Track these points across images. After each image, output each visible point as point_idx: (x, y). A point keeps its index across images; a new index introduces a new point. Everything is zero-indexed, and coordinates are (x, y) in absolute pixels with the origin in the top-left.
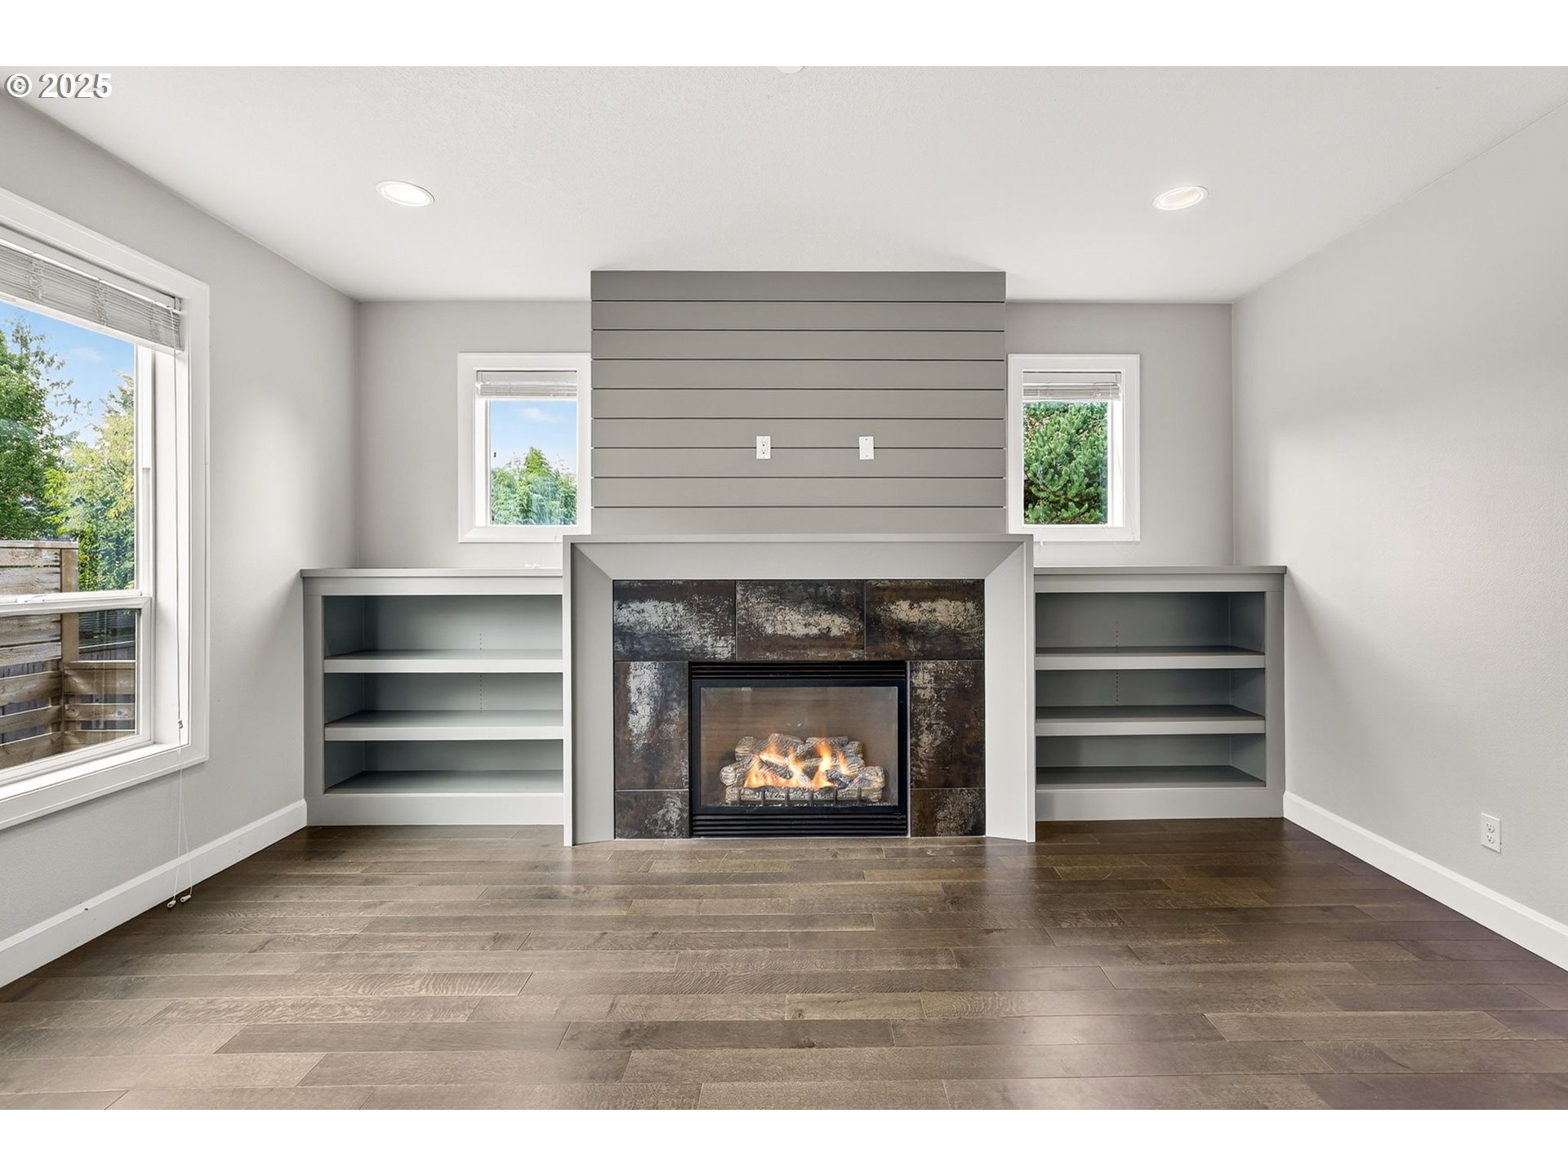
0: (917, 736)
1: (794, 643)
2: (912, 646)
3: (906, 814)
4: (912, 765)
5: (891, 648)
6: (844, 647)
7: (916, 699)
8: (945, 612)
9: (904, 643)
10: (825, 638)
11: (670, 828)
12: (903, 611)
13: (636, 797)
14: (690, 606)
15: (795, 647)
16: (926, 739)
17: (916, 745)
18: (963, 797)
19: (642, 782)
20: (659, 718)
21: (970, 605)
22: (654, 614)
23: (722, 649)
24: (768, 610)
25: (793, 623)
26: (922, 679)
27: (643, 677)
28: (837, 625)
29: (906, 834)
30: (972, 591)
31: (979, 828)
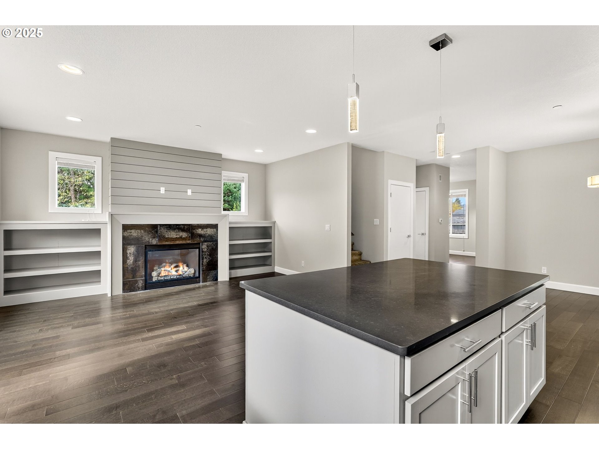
0: (203, 260)
1: (173, 239)
2: (202, 239)
3: (200, 278)
4: (202, 267)
5: (197, 240)
6: (186, 240)
7: (202, 251)
8: (209, 231)
9: (200, 238)
10: (181, 238)
11: (139, 289)
12: (200, 231)
13: (129, 281)
14: (145, 231)
15: (173, 240)
16: (205, 260)
17: (202, 262)
18: (213, 273)
19: (131, 277)
20: (135, 261)
21: (215, 230)
22: (134, 233)
23: (154, 242)
24: (166, 231)
25: (173, 234)
26: (204, 247)
27: (131, 250)
28: (184, 235)
29: (200, 283)
30: (215, 226)
31: (217, 279)
